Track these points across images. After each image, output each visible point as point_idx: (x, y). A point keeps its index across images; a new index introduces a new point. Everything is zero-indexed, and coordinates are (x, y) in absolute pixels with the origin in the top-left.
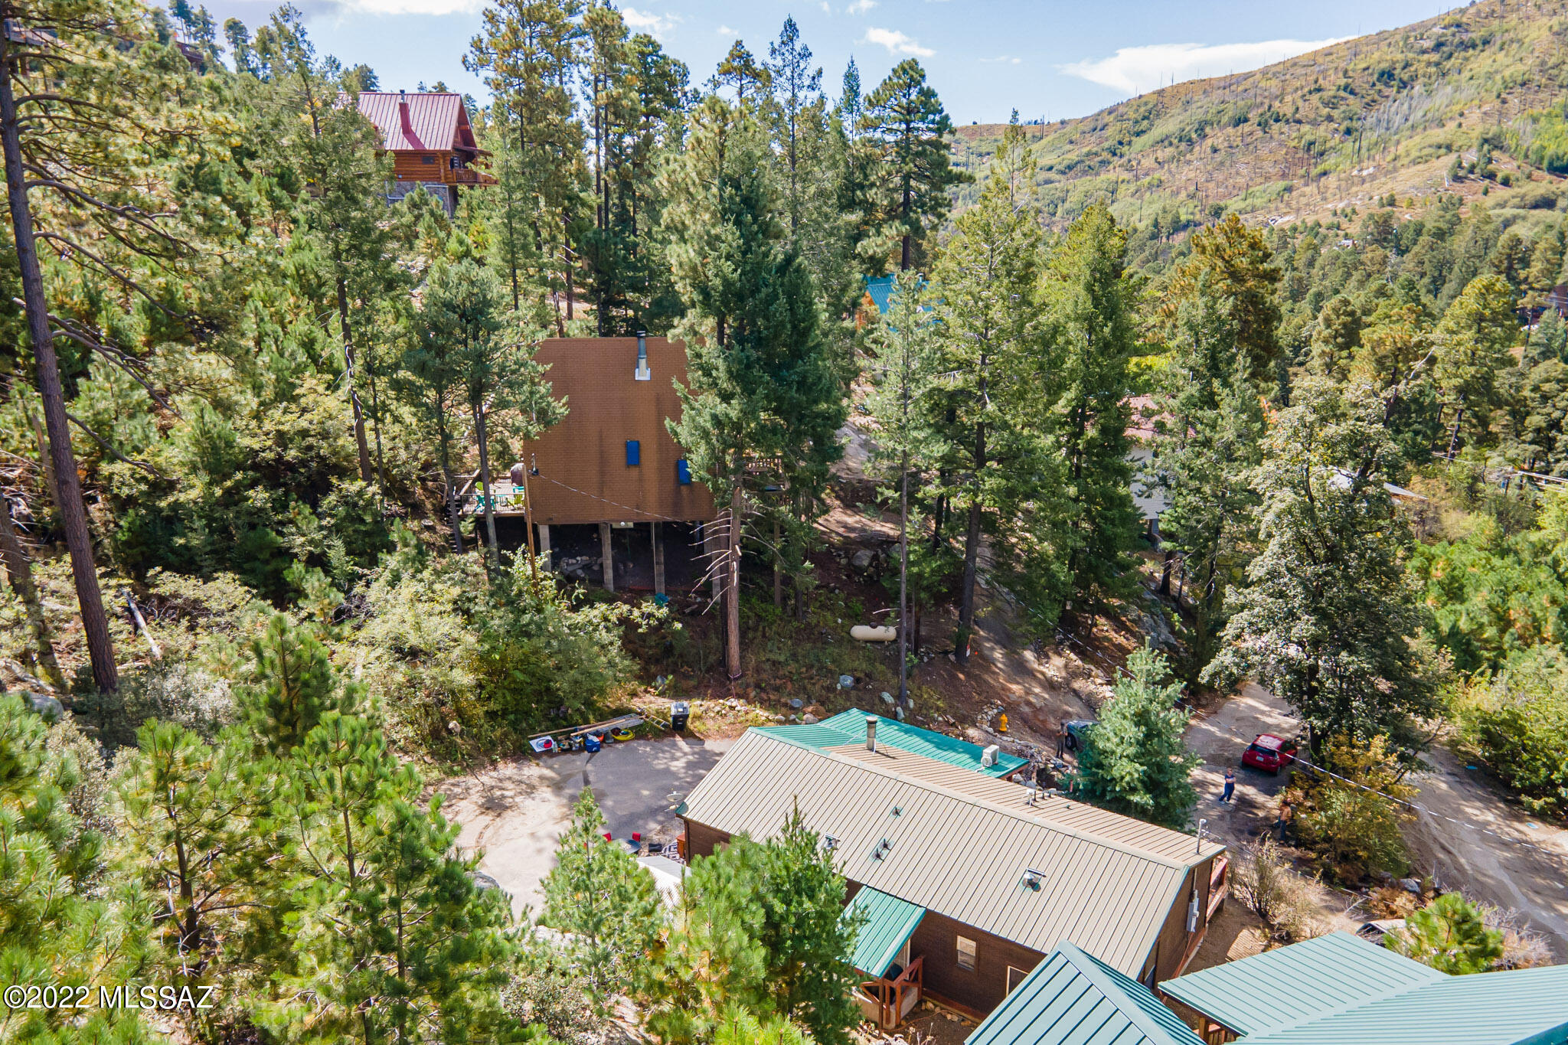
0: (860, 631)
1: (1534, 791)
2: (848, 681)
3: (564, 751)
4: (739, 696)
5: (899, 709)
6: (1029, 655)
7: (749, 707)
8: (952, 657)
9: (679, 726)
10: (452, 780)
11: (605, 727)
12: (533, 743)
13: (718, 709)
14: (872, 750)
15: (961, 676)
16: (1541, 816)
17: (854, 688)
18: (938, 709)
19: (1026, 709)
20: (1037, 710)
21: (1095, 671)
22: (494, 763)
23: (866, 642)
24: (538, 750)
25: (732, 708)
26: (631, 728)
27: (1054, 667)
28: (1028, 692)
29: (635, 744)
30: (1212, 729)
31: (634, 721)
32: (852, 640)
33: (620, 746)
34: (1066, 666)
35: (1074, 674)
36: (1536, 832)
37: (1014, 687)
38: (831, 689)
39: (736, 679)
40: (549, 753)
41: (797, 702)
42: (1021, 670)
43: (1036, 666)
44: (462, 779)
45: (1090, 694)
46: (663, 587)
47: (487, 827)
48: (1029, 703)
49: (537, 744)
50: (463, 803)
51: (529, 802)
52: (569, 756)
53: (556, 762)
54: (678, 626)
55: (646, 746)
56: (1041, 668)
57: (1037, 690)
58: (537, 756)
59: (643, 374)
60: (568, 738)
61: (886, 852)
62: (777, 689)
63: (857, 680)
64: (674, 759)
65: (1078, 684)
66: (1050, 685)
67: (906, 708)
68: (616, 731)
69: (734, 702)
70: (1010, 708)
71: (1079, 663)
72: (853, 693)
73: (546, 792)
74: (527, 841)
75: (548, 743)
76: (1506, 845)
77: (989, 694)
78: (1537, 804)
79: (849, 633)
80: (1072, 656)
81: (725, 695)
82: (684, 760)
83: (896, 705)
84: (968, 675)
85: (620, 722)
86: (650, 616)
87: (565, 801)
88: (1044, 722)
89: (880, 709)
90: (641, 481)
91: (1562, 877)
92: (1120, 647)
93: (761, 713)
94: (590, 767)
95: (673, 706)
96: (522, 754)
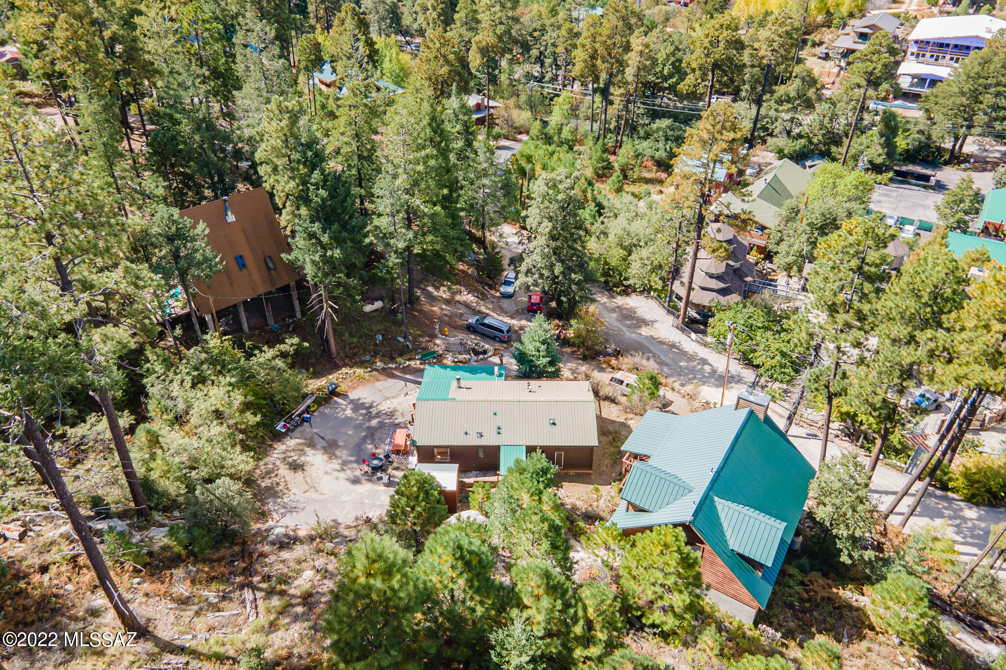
0: (368, 308)
1: (616, 285)
2: (380, 337)
3: (296, 427)
4: (345, 365)
5: (408, 343)
6: (430, 289)
7: (353, 370)
8: (409, 306)
9: (333, 393)
10: (262, 463)
12: (278, 428)
13: (341, 376)
15: (416, 313)
16: (620, 294)
17: (384, 340)
18: (420, 335)
19: (446, 319)
20: (450, 317)
21: (463, 289)
22: (271, 446)
23: (374, 312)
24: (284, 431)
25: (346, 373)
26: (314, 402)
27: (444, 292)
28: (442, 309)
29: (321, 409)
31: (312, 398)
32: (366, 314)
33: (317, 413)
34: (449, 290)
35: (454, 293)
36: (620, 300)
37: (435, 309)
38: (376, 345)
39: (336, 357)
40: (288, 430)
41: (368, 358)
42: (432, 299)
43: (437, 294)
44: (266, 460)
45: (465, 301)
46: (273, 321)
47: (304, 477)
48: (445, 315)
49: (280, 427)
50: (280, 472)
51: (308, 459)
52: (299, 429)
53: (297, 433)
54: (306, 344)
55: (326, 408)
56: (440, 294)
57: (444, 307)
58: (285, 435)
59: (231, 218)
60: (292, 420)
61: (501, 431)
62: (356, 354)
63: (383, 335)
64: (344, 410)
65: (458, 298)
66: (448, 302)
67: (410, 341)
68: (309, 407)
69: (345, 370)
70: (442, 321)
71: (453, 286)
72: (385, 342)
73: (310, 451)
74: (327, 477)
75: (285, 426)
76: (613, 310)
77: (430, 316)
78: (619, 290)
79: (363, 310)
80: (449, 284)
81: (337, 367)
82: (348, 409)
83: (406, 341)
84: (418, 312)
85: (309, 402)
86: (292, 345)
87: (322, 451)
88: (456, 322)
89: (400, 346)
90: (250, 275)
91: (634, 318)
92: (463, 271)
93: (359, 371)
94: (316, 430)
95: (322, 382)
96: (278, 437)
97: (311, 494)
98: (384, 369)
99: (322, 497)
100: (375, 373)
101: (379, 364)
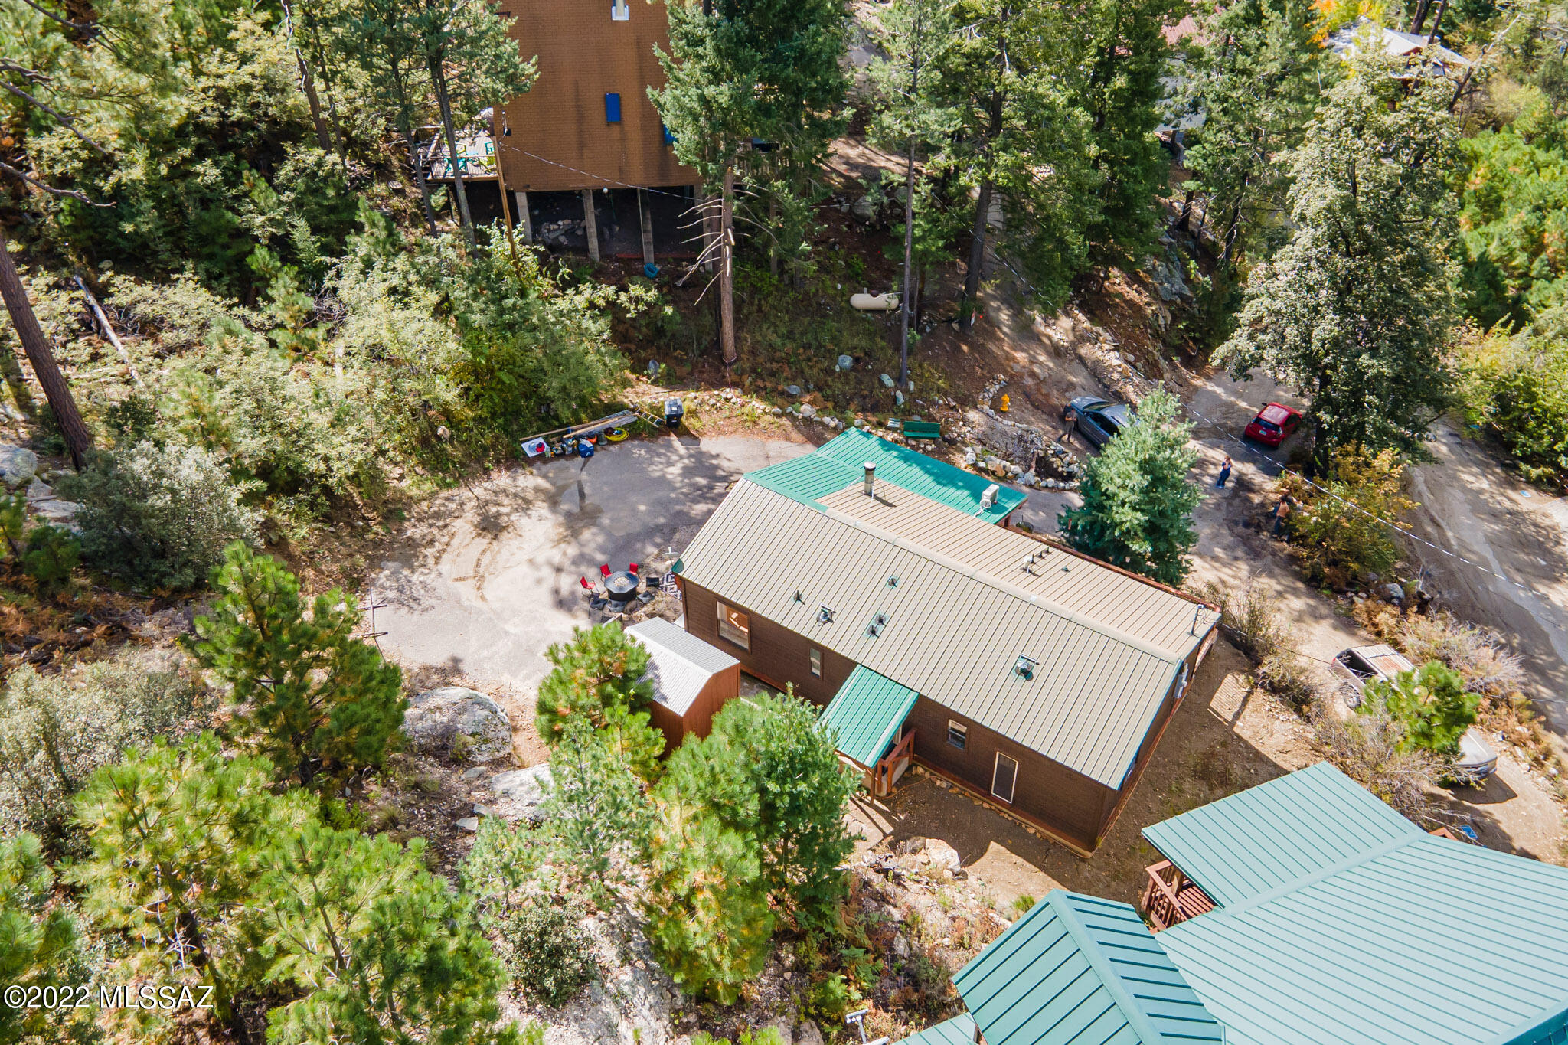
0: (862, 300)
1: (1532, 459)
2: (847, 361)
3: (558, 456)
4: (735, 385)
5: (899, 394)
6: (1035, 314)
7: (745, 398)
8: (956, 326)
9: (673, 424)
10: (445, 494)
11: (597, 427)
12: (525, 446)
13: (712, 401)
14: (869, 494)
15: (965, 348)
16: (1537, 484)
17: (853, 369)
18: (939, 390)
19: (1029, 382)
20: (1040, 381)
21: (1106, 335)
22: (486, 471)
23: (867, 311)
24: (531, 454)
25: (727, 400)
26: (625, 427)
27: (1060, 330)
28: (1033, 362)
29: (628, 445)
30: (1219, 390)
31: (628, 419)
32: (852, 310)
33: (615, 448)
34: (1074, 329)
35: (1082, 338)
36: (1528, 500)
37: (1020, 356)
38: (829, 372)
39: (731, 364)
40: (542, 458)
41: (794, 389)
42: (1028, 334)
43: (1042, 329)
44: (456, 491)
45: (1097, 361)
46: (652, 256)
47: (484, 552)
48: (1033, 374)
49: (529, 447)
50: (458, 523)
51: (524, 521)
52: (562, 462)
53: (550, 468)
54: (669, 310)
55: (640, 447)
56: (1049, 331)
57: (1042, 358)
58: (530, 462)
59: (621, 12)
60: (561, 441)
61: (881, 627)
62: (773, 374)
63: (857, 360)
64: (670, 464)
65: (1085, 350)
66: (1057, 352)
67: (906, 391)
68: (609, 431)
69: (728, 392)
70: (1014, 382)
71: (1087, 325)
72: (852, 375)
73: (541, 509)
74: (525, 568)
75: (540, 447)
76: (1495, 516)
77: (994, 365)
78: (1535, 473)
79: (848, 301)
80: (1081, 317)
81: (719, 383)
82: (679, 465)
83: (896, 389)
84: (971, 346)
85: (613, 421)
86: (638, 300)
87: (561, 519)
88: (1047, 396)
89: (879, 393)
90: (623, 139)
91: (1546, 553)
92: (1131, 304)
93: (757, 405)
94: (584, 476)
95: (667, 399)
96: (515, 460)
97: (466, 592)
98: (808, 421)
99: (479, 604)
100: (785, 421)
101: (807, 410)
